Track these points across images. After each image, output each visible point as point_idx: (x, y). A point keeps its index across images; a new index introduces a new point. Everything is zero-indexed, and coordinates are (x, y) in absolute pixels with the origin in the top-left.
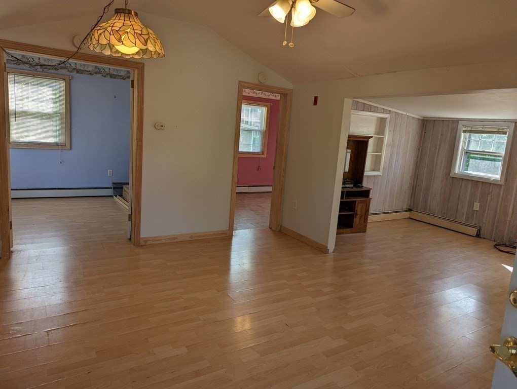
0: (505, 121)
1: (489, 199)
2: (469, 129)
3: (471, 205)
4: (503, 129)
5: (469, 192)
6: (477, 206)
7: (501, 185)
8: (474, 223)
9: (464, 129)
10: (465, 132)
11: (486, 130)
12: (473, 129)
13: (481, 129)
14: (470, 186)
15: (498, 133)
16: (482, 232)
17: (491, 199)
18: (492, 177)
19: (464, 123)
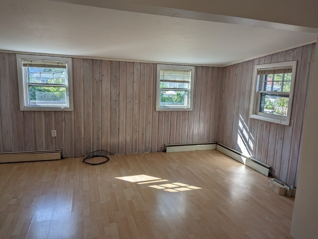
0: (63, 56)
1: (63, 124)
2: (29, 63)
3: (49, 133)
4: (62, 63)
5: (43, 122)
6: (54, 133)
7: (71, 111)
8: (54, 148)
9: (23, 62)
10: (25, 65)
11: (46, 64)
12: (33, 63)
13: (41, 63)
14: (43, 117)
15: (58, 67)
16: (64, 153)
17: (66, 124)
18: (62, 106)
19: (22, 56)
